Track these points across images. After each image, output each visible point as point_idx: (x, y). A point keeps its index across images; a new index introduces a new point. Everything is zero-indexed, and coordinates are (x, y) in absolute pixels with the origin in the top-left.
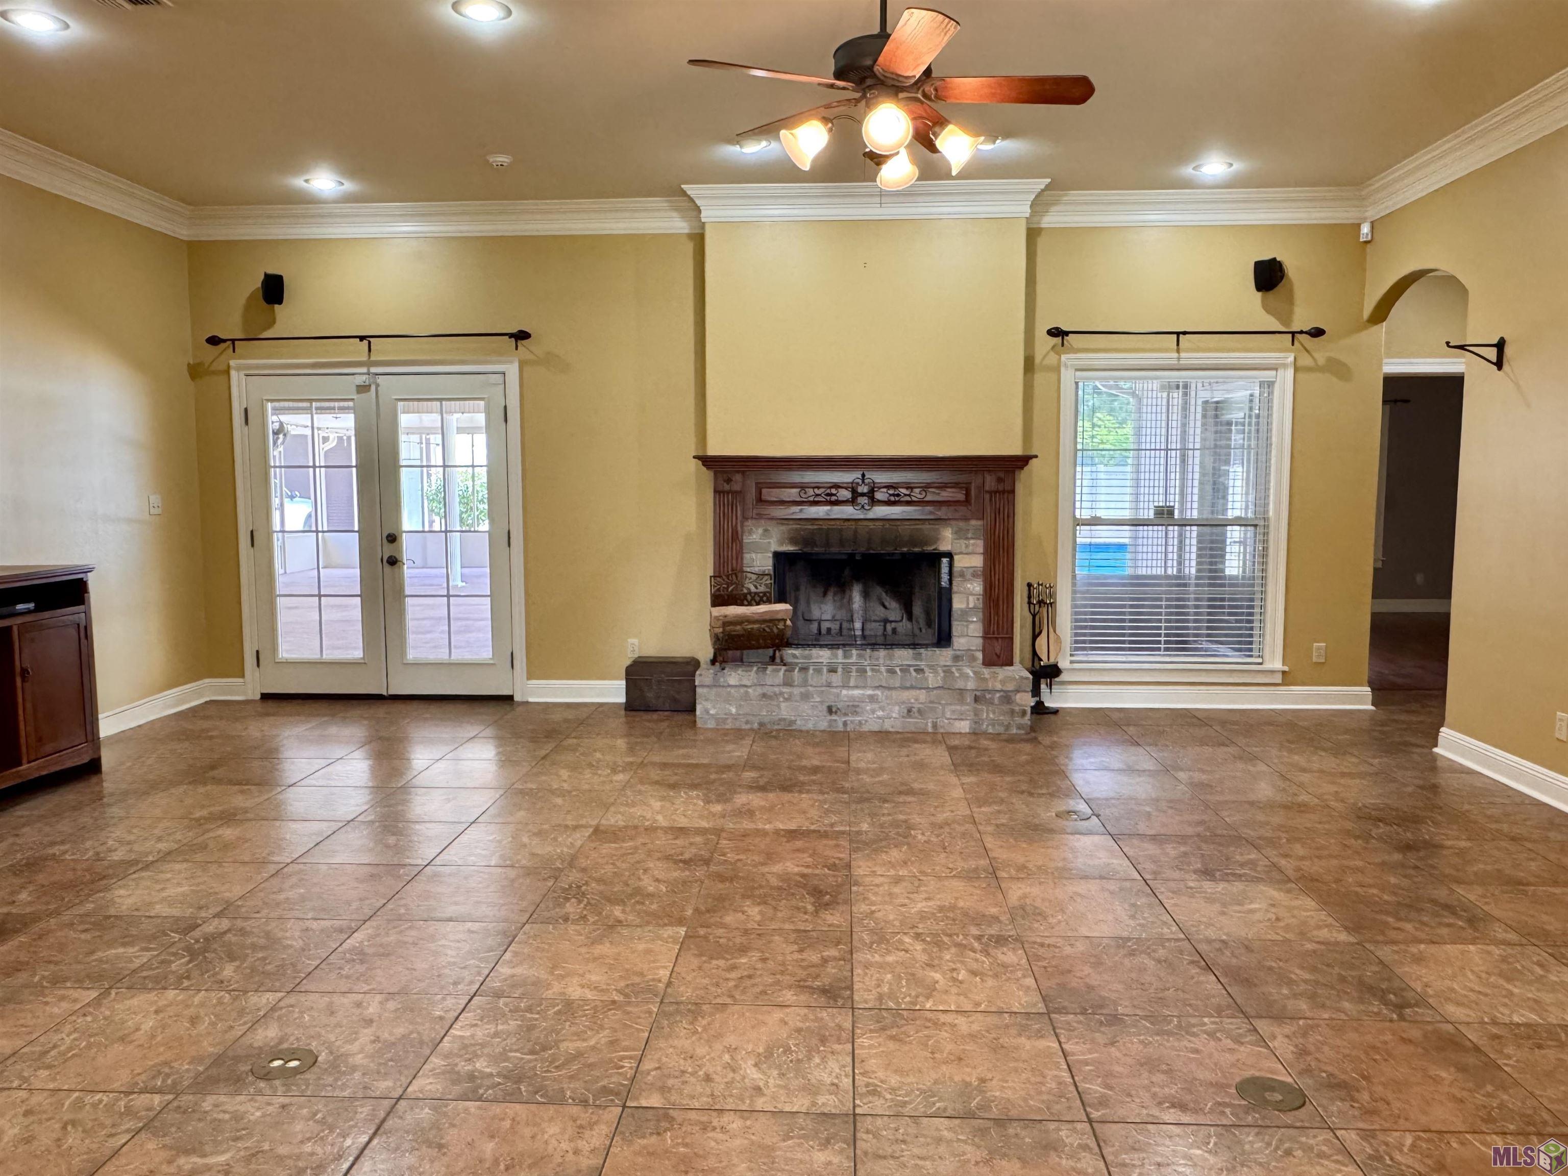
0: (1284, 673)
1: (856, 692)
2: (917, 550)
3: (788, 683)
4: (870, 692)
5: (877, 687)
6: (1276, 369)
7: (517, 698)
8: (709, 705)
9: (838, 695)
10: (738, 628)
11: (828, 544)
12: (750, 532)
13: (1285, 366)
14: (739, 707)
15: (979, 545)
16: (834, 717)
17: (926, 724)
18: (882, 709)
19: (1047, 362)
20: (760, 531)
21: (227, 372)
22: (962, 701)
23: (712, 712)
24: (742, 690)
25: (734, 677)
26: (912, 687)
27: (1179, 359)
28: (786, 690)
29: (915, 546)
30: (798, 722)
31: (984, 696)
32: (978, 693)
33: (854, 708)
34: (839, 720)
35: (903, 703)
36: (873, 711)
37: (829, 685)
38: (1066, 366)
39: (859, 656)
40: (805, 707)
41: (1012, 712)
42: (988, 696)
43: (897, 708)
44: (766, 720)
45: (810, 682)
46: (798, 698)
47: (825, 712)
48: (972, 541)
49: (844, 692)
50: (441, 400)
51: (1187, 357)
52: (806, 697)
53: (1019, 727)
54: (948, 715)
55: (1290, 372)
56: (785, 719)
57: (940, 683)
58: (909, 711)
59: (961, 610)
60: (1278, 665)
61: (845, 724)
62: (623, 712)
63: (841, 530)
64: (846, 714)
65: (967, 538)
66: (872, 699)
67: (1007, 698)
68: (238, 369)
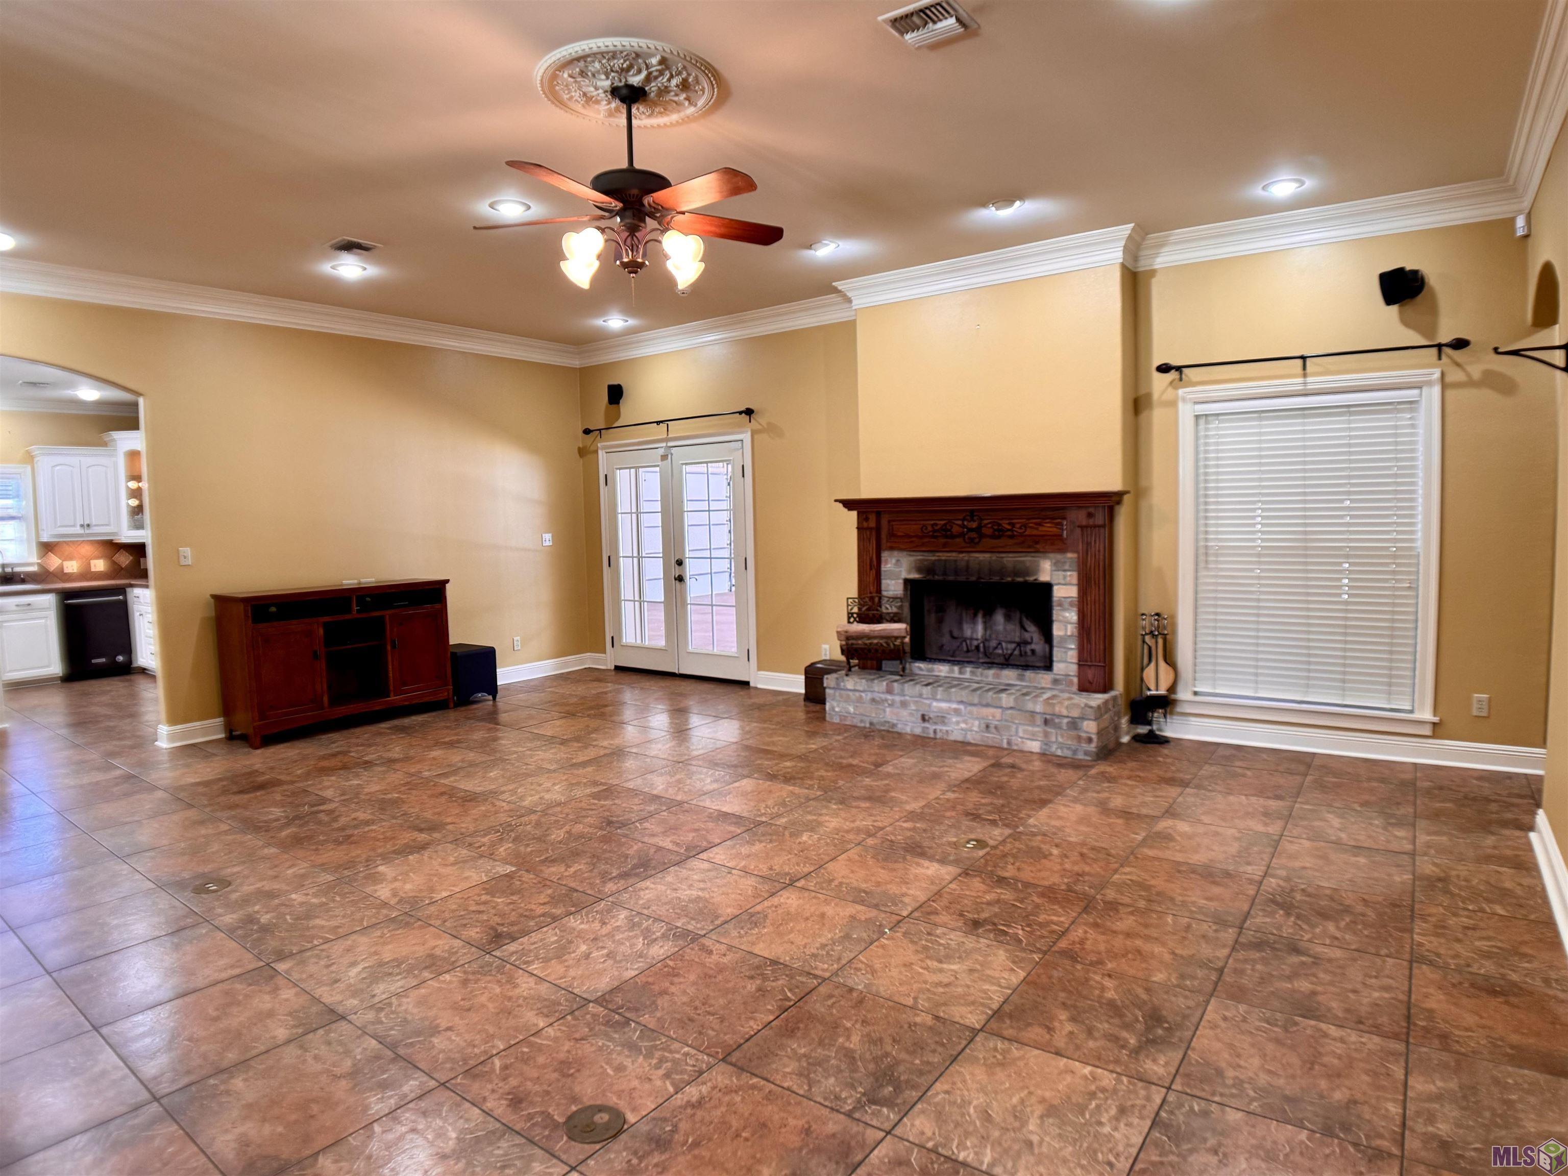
0: (1434, 724)
1: (944, 705)
2: (1020, 579)
3: (889, 691)
4: (954, 706)
5: (961, 702)
6: (1420, 388)
7: (752, 684)
8: (835, 704)
9: (930, 706)
10: (860, 642)
11: (945, 574)
12: (886, 563)
13: (1429, 383)
14: (856, 707)
15: (1072, 576)
16: (926, 725)
17: (1002, 740)
18: (965, 722)
19: (1165, 397)
20: (894, 561)
21: (596, 452)
22: (1033, 723)
23: (837, 709)
24: (857, 694)
25: (852, 683)
26: (987, 705)
27: (1305, 383)
28: (889, 697)
29: (1019, 576)
30: (899, 726)
31: (1052, 720)
32: (1048, 717)
33: (942, 719)
34: (931, 727)
35: (983, 718)
36: (958, 723)
37: (921, 696)
38: (1184, 400)
39: (972, 673)
40: (904, 713)
41: (1079, 738)
42: (1057, 721)
43: (977, 723)
44: (875, 721)
45: (906, 692)
46: (899, 705)
47: (920, 720)
48: (1069, 573)
49: (935, 704)
50: (707, 463)
51: (1314, 382)
52: (904, 704)
53: (1086, 753)
54: (1021, 734)
55: (1436, 390)
56: (888, 722)
57: (1012, 704)
58: (987, 727)
59: (1061, 637)
60: (1427, 715)
61: (935, 731)
62: (802, 703)
63: (956, 561)
64: (936, 723)
65: (1065, 571)
66: (957, 712)
67: (1074, 724)
68: (604, 448)
